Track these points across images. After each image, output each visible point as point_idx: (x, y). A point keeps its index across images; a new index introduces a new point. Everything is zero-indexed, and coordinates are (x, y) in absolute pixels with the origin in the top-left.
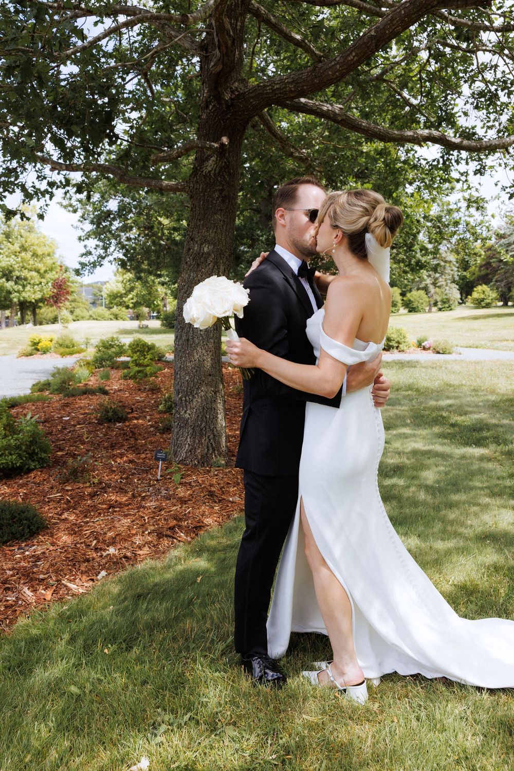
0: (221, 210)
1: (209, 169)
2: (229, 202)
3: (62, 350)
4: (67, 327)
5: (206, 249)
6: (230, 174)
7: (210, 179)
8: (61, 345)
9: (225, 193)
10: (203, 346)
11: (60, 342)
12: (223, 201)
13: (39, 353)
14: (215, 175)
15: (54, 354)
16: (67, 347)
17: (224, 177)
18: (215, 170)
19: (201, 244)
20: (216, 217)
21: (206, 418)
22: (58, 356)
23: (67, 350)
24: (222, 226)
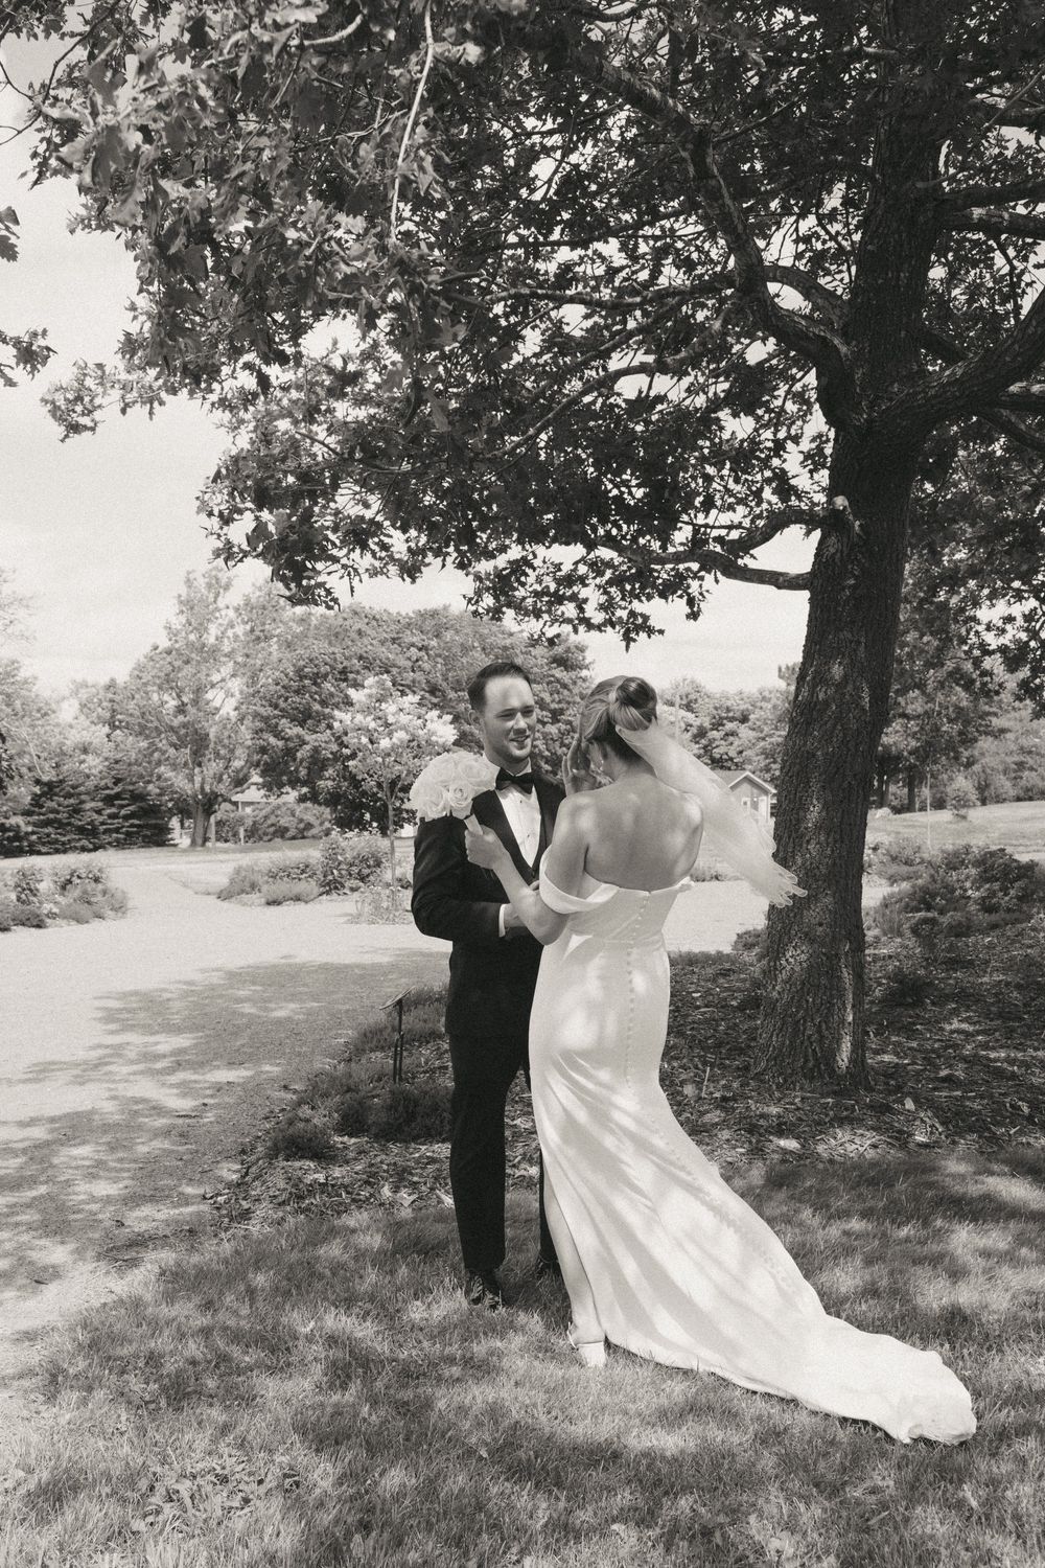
0: (854, 622)
3: (894, 869)
4: (964, 817)
6: (872, 555)
7: (834, 568)
8: (894, 859)
11: (894, 851)
12: (858, 606)
14: (843, 560)
15: (876, 877)
16: (906, 863)
17: (860, 561)
18: (845, 552)
22: (884, 881)
23: (905, 869)
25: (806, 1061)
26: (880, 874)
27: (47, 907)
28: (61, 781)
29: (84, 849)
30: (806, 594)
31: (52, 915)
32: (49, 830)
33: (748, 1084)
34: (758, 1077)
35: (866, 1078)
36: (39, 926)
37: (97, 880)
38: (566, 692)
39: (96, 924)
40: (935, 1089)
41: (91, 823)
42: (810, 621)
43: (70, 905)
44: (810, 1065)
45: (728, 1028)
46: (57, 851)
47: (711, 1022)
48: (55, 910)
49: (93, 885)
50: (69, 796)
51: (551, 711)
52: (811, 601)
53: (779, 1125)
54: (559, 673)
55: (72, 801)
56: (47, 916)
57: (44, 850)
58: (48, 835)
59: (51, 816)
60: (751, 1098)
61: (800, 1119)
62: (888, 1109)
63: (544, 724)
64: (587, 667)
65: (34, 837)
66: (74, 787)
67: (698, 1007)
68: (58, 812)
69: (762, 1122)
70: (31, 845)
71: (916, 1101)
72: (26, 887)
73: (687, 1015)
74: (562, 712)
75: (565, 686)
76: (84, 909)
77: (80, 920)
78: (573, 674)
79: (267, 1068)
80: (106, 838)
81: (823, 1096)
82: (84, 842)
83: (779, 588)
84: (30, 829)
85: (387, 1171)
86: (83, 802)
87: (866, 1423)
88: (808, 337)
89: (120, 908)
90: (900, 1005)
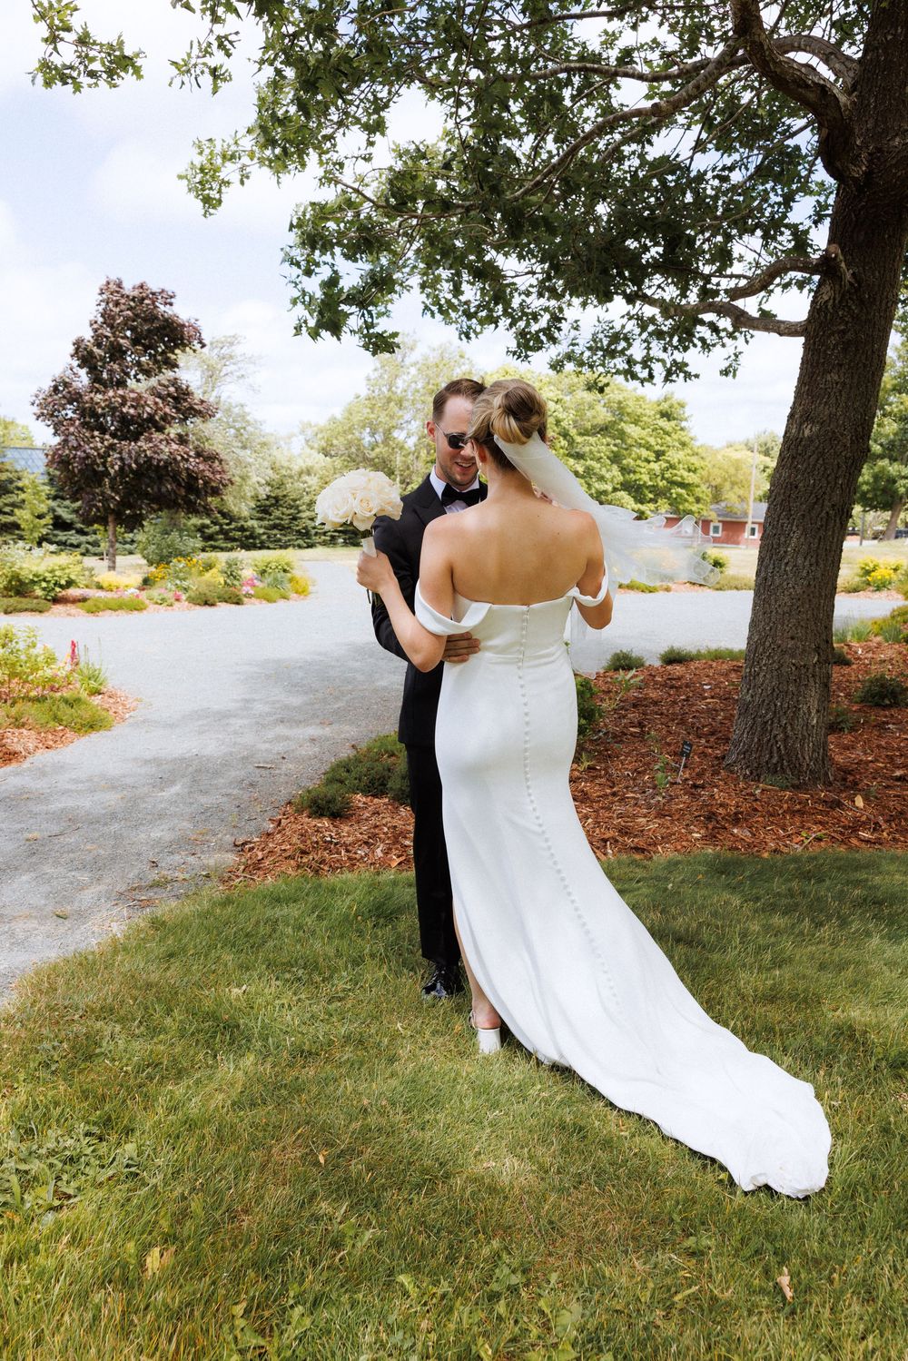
0: (841, 365)
1: (826, 298)
2: (857, 350)
5: (807, 432)
6: (862, 302)
7: (826, 314)
9: (849, 336)
10: (788, 589)
12: (845, 350)
13: (871, 588)
14: (834, 306)
17: (850, 308)
18: (834, 299)
19: (801, 424)
20: (829, 378)
21: (776, 705)
24: (841, 391)
25: (771, 757)
26: (898, 591)
27: (246, 589)
28: (284, 496)
29: (300, 547)
30: (802, 340)
31: (249, 596)
32: (275, 531)
33: (718, 773)
34: (729, 768)
35: (826, 774)
36: (238, 603)
37: (285, 571)
38: (668, 438)
39: (282, 603)
40: (887, 787)
41: (305, 528)
42: (802, 364)
43: (263, 589)
44: (774, 761)
45: (725, 718)
46: (281, 547)
47: (712, 712)
48: (252, 592)
49: (282, 574)
50: (291, 507)
51: (655, 452)
52: (805, 345)
53: (736, 814)
54: (663, 423)
55: (292, 511)
56: (245, 596)
57: (271, 546)
58: (275, 535)
59: (278, 521)
60: (716, 786)
61: (756, 810)
62: (839, 804)
63: (649, 462)
64: (686, 420)
65: (264, 537)
66: (294, 500)
67: (706, 698)
68: (282, 519)
69: (721, 811)
70: (262, 542)
71: (866, 799)
72: (231, 573)
73: (693, 705)
74: (663, 453)
75: (667, 433)
76: (272, 592)
77: (270, 600)
78: (673, 423)
79: (347, 728)
80: (316, 539)
81: (782, 789)
82: (300, 542)
83: (781, 335)
84: (262, 531)
85: (385, 834)
86: (299, 512)
87: (713, 1161)
88: (807, 86)
89: (302, 592)
90: (877, 705)
